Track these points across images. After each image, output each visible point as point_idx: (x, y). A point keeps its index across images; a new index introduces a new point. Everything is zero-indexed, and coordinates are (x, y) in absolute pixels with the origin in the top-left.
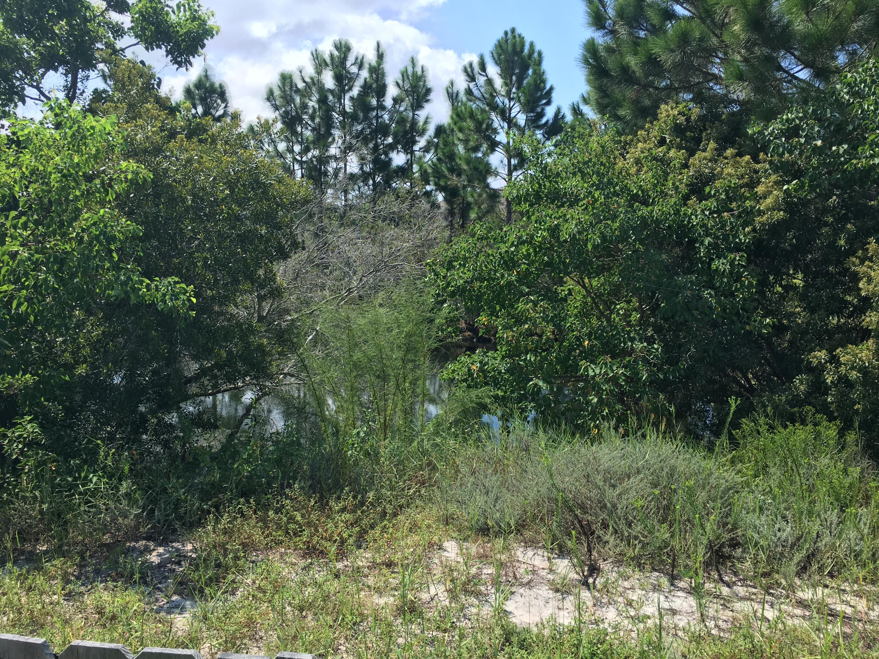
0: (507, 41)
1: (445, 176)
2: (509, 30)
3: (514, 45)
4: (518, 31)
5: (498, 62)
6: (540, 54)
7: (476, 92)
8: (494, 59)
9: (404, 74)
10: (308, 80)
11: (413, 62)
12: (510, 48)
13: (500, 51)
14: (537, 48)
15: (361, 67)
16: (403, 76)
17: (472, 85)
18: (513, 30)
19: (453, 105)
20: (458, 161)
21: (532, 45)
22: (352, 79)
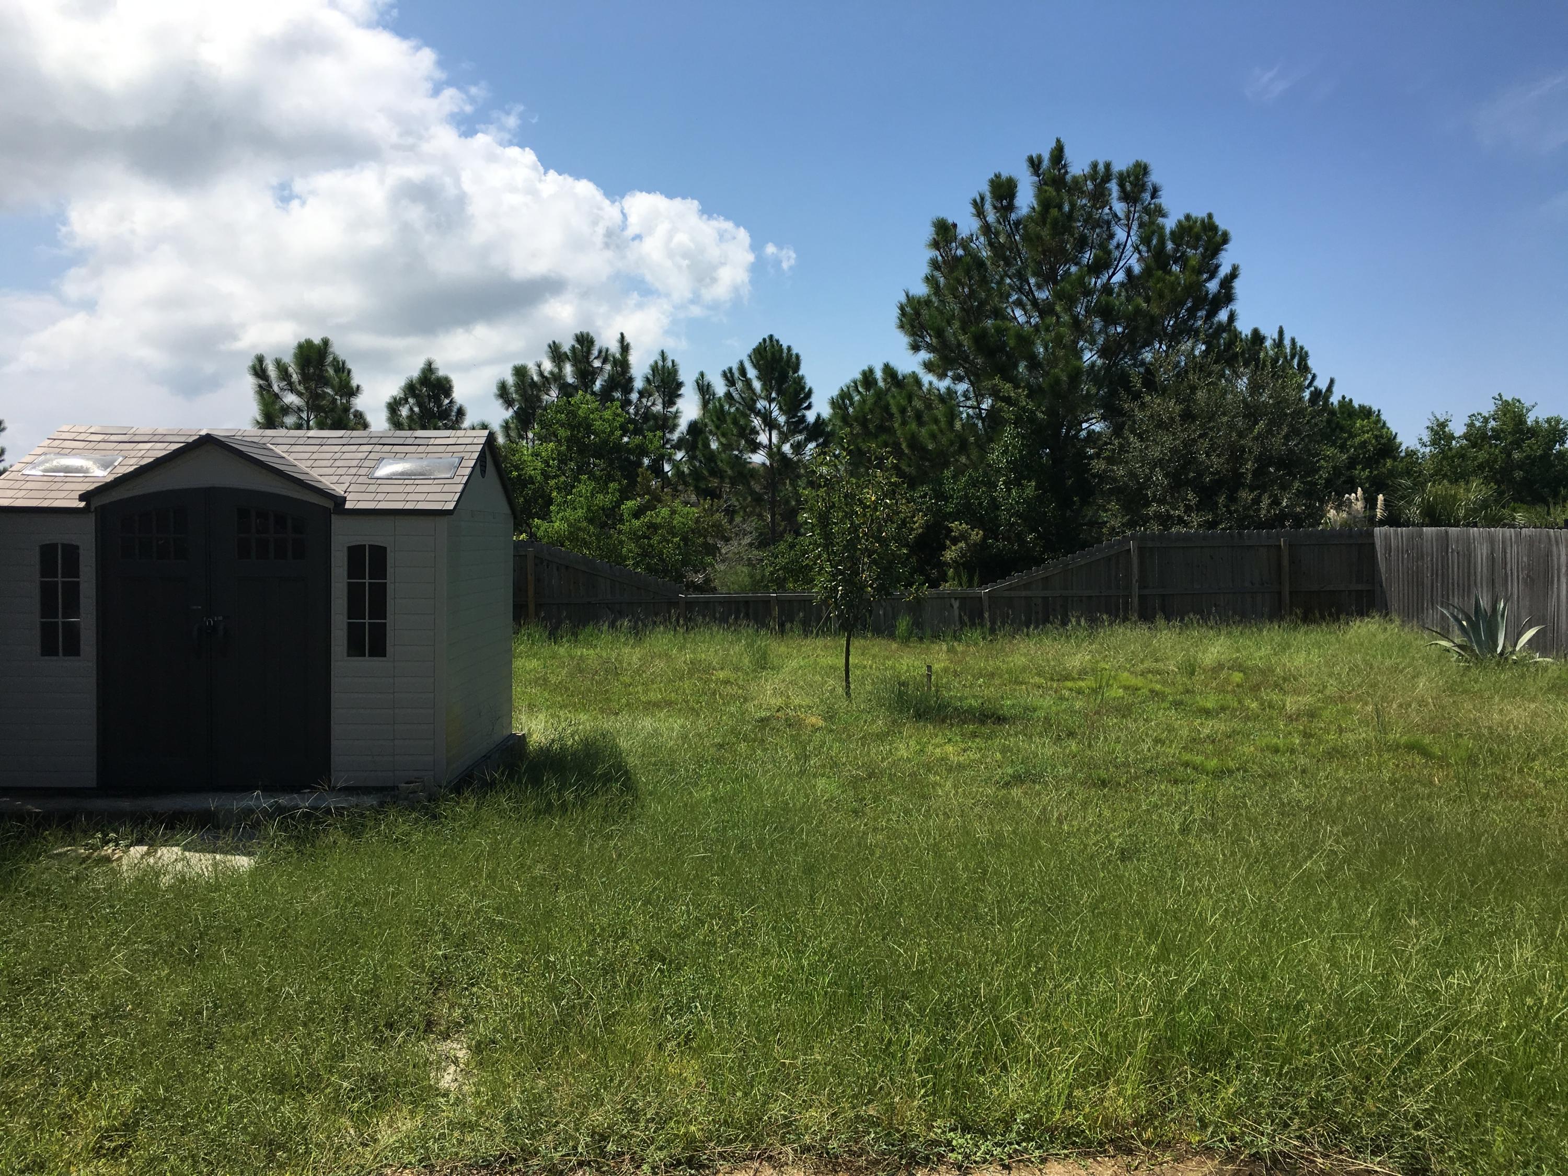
0: (765, 348)
1: (705, 478)
2: (766, 336)
3: (773, 354)
4: (776, 337)
5: (755, 366)
6: (797, 356)
7: (736, 395)
8: (752, 362)
9: (654, 368)
10: (546, 374)
11: (664, 358)
12: (769, 354)
13: (759, 357)
14: (794, 352)
15: (605, 361)
16: (653, 371)
17: (732, 389)
18: (771, 337)
19: (704, 398)
20: (719, 463)
21: (789, 348)
22: (594, 373)
